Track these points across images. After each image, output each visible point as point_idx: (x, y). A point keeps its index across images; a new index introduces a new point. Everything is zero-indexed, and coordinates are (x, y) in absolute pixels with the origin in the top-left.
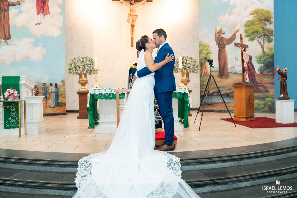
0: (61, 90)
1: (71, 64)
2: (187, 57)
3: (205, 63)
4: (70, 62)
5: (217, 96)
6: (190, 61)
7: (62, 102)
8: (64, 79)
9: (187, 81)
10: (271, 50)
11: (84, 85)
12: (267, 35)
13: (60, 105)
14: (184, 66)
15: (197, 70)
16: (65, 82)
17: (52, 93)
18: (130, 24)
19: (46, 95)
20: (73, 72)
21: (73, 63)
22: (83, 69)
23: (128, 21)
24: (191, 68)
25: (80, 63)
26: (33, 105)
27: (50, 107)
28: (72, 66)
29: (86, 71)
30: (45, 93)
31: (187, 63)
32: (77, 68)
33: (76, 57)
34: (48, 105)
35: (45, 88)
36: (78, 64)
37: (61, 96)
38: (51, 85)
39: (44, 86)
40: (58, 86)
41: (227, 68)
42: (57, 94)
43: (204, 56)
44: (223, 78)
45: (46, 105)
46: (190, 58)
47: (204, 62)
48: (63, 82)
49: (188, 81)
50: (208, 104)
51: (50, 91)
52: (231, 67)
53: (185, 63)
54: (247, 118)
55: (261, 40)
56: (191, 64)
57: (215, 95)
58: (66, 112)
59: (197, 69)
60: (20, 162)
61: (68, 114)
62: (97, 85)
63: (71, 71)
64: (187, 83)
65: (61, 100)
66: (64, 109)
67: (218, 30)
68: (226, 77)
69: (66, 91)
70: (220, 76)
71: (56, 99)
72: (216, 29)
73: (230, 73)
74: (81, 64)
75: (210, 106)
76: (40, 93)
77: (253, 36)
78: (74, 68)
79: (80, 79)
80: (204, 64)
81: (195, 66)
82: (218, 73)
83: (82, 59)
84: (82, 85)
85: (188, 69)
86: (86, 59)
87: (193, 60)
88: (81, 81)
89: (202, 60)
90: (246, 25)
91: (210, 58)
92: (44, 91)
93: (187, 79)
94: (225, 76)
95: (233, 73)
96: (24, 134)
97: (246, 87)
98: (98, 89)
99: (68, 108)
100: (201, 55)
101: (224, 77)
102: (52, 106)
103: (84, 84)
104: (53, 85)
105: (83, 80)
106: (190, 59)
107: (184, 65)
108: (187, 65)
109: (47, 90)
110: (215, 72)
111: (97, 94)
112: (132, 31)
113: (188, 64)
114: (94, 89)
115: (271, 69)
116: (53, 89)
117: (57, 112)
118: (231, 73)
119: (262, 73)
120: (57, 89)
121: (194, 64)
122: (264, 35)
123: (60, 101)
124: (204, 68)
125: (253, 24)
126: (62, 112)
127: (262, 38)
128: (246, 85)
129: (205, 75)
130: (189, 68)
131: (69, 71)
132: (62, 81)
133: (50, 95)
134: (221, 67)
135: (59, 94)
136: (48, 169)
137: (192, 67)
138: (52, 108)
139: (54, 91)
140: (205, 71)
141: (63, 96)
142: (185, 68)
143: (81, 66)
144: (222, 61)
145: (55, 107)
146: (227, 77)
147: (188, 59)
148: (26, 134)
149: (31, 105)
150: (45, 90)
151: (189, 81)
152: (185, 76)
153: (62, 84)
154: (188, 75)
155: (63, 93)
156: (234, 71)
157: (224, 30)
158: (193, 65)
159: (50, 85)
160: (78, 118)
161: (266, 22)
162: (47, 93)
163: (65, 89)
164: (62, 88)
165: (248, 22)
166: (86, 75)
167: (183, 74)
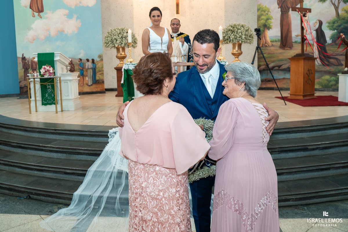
0: (99, 65)
1: (108, 37)
2: (238, 25)
3: (264, 31)
4: (106, 34)
5: (278, 71)
6: (242, 30)
7: (100, 79)
8: (102, 54)
9: (238, 53)
11: (123, 60)
13: (98, 83)
14: (235, 36)
15: (250, 40)
16: (102, 57)
17: (89, 69)
19: (83, 72)
20: (110, 45)
21: (109, 36)
22: (120, 42)
24: (243, 38)
25: (117, 36)
26: (68, 82)
27: (87, 85)
28: (109, 39)
29: (123, 44)
30: (81, 70)
31: (238, 32)
32: (114, 41)
33: (113, 29)
34: (85, 83)
35: (82, 64)
36: (115, 37)
37: (99, 73)
38: (88, 60)
39: (80, 62)
40: (95, 62)
41: (291, 37)
42: (94, 70)
43: (263, 23)
44: (285, 49)
45: (82, 83)
46: (243, 26)
47: (263, 29)
48: (101, 57)
49: (240, 53)
50: (267, 80)
51: (87, 67)
52: (296, 35)
53: (235, 32)
54: (304, 96)
56: (243, 34)
57: (275, 70)
58: (104, 90)
59: (250, 38)
60: (57, 133)
61: (106, 92)
62: (131, 60)
63: (107, 45)
64: (238, 56)
65: (99, 77)
66: (102, 87)
68: (289, 48)
69: (104, 67)
70: (282, 47)
71: (94, 76)
73: (294, 42)
74: (119, 37)
75: (269, 83)
76: (76, 70)
78: (111, 41)
79: (117, 53)
80: (262, 32)
81: (247, 35)
82: (279, 43)
83: (119, 32)
84: (120, 60)
85: (239, 39)
86: (123, 31)
87: (246, 29)
88: (119, 55)
89: (261, 28)
91: (271, 25)
92: (80, 67)
93: (239, 51)
94: (289, 46)
95: (298, 42)
96: (61, 111)
97: (304, 60)
98: (132, 64)
99: (107, 86)
100: (259, 22)
101: (287, 47)
102: (90, 84)
103: (122, 58)
104: (90, 61)
105: (121, 54)
106: (242, 28)
107: (235, 34)
108: (238, 35)
109: (84, 66)
110: (276, 41)
111: (131, 69)
113: (240, 33)
114: (128, 63)
116: (89, 65)
117: (94, 90)
119: (334, 42)
120: (94, 65)
121: (247, 33)
123: (97, 78)
124: (263, 38)
126: (101, 90)
128: (304, 57)
129: (264, 45)
130: (241, 38)
131: (105, 44)
132: (99, 56)
133: (87, 71)
134: (284, 36)
135: (97, 70)
136: (81, 138)
137: (244, 36)
138: (90, 86)
139: (90, 67)
140: (264, 41)
141: (100, 73)
142: (235, 38)
143: (118, 39)
144: (285, 28)
145: (93, 85)
146: (291, 47)
147: (240, 27)
148: (62, 111)
149: (66, 81)
150: (82, 66)
151: (242, 53)
152: (237, 47)
153: (100, 59)
154: (240, 46)
155: (100, 69)
156: (299, 40)
158: (245, 35)
159: (86, 61)
160: (117, 96)
162: (84, 70)
163: (102, 65)
164: (99, 64)
166: (123, 49)
167: (234, 45)
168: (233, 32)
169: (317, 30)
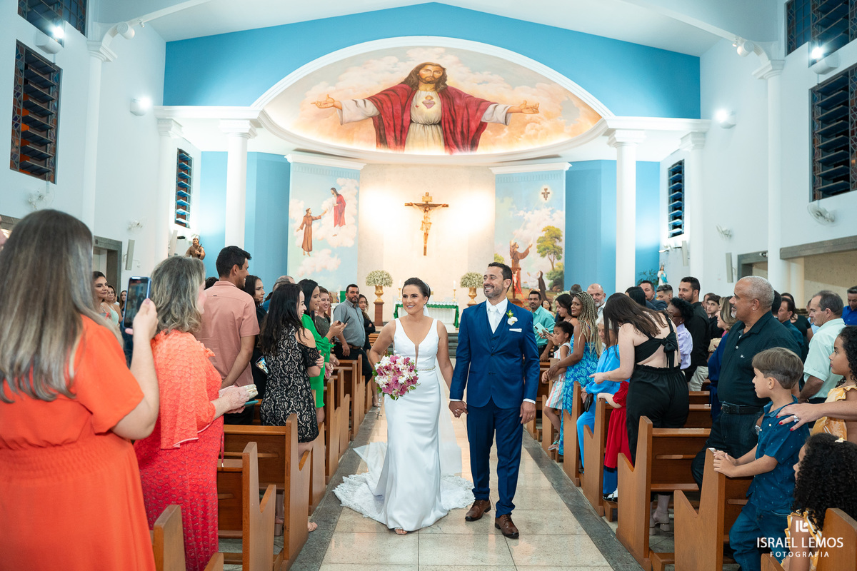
1: (370, 278)
2: (473, 274)
4: (368, 275)
6: (476, 278)
10: (560, 267)
11: (380, 296)
12: (557, 253)
14: (470, 282)
18: (423, 233)
20: (371, 284)
21: (373, 276)
22: (380, 282)
23: (422, 229)
24: (477, 284)
25: (378, 277)
29: (383, 284)
31: (473, 279)
32: (375, 281)
33: (374, 271)
49: (475, 295)
53: (471, 280)
55: (552, 256)
56: (476, 281)
63: (369, 283)
64: (474, 298)
67: (512, 244)
72: (510, 243)
77: (544, 252)
78: (372, 281)
79: (375, 290)
83: (379, 274)
84: (378, 296)
85: (474, 285)
86: (384, 274)
88: (378, 292)
90: (539, 241)
93: (474, 293)
106: (476, 276)
108: (473, 281)
112: (426, 239)
115: (559, 286)
118: (524, 288)
119: (551, 289)
122: (555, 252)
125: (545, 241)
127: (552, 255)
143: (379, 280)
147: (474, 276)
151: (477, 295)
154: (475, 290)
156: (526, 287)
157: (518, 244)
161: (556, 240)
165: (540, 238)
166: (381, 287)
167: (471, 290)
168: (469, 279)
169: (539, 279)
